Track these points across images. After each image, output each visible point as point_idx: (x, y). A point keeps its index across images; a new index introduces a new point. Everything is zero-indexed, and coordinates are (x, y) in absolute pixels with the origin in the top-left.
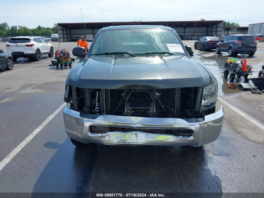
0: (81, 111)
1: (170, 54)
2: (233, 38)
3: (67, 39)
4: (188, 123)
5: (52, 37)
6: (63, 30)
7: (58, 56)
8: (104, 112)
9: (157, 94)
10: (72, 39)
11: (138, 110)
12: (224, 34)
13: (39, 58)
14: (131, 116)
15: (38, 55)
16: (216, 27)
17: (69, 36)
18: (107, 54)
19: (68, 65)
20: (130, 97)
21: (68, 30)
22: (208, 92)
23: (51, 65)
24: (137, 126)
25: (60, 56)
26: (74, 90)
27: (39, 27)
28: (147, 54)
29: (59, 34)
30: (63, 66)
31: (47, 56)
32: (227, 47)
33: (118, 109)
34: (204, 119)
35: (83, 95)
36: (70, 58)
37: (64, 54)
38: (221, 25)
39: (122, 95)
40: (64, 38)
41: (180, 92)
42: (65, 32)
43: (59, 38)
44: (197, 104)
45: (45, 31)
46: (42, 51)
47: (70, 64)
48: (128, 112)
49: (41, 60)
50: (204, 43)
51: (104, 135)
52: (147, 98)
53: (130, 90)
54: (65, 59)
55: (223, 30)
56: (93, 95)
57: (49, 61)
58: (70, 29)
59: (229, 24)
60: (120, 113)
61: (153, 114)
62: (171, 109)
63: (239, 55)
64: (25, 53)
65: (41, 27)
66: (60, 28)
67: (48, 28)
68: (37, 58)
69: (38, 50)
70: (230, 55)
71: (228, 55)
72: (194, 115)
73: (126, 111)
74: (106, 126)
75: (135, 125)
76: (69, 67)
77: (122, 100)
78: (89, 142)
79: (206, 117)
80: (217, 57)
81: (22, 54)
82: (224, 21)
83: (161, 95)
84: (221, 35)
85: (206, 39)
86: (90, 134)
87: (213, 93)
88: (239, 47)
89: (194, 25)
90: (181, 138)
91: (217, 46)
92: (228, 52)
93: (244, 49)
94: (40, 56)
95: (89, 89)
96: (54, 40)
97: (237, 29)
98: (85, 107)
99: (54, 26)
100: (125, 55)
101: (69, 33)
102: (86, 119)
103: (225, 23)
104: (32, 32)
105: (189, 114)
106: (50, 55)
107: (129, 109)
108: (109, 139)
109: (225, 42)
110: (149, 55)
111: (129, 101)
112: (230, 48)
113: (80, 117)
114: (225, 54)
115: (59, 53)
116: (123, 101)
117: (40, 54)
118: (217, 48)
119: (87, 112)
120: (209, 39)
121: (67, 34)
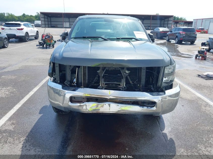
0: (63, 84)
1: (137, 40)
2: (179, 29)
3: (48, 25)
4: (152, 96)
5: (35, 23)
6: (44, 18)
7: (44, 38)
8: (82, 86)
9: (127, 72)
10: (52, 25)
11: (111, 85)
12: (173, 26)
13: (27, 40)
14: (105, 89)
15: (27, 37)
16: (168, 20)
17: (49, 23)
18: (84, 38)
19: (52, 45)
20: (104, 73)
21: (49, 18)
22: (168, 72)
23: (38, 45)
24: (110, 98)
25: (45, 38)
26: (57, 67)
27: (24, 15)
28: (117, 39)
29: (41, 21)
30: (48, 46)
31: (34, 38)
32: (175, 36)
33: (94, 83)
34: (165, 93)
35: (65, 71)
36: (54, 40)
37: (49, 37)
38: (172, 19)
39: (98, 72)
40: (45, 24)
41: (145, 70)
42: (46, 20)
43: (42, 24)
44: (159, 81)
45: (29, 18)
46: (30, 34)
47: (53, 44)
48: (103, 86)
49: (29, 41)
50: (157, 32)
51: (82, 104)
52: (118, 75)
53: (105, 68)
54: (49, 41)
55: (173, 23)
56: (73, 72)
57: (36, 42)
58: (50, 17)
59: (178, 18)
60: (96, 86)
61: (123, 89)
62: (138, 84)
63: (183, 42)
64: (16, 35)
65: (25, 14)
66: (42, 16)
67: (31, 16)
68: (26, 39)
69: (27, 33)
70: (176, 42)
71: (175, 42)
72: (156, 90)
73: (101, 85)
74: (84, 97)
75: (108, 97)
76: (52, 47)
77: (97, 76)
78: (69, 110)
79: (166, 91)
80: (166, 44)
81: (14, 36)
82: (174, 16)
83: (130, 73)
84: (171, 27)
85: (159, 30)
86: (70, 104)
87: (172, 72)
88: (183, 37)
89: (151, 18)
90: (145, 108)
91: (167, 35)
92: (175, 40)
93: (187, 38)
94: (28, 38)
95: (70, 66)
96: (37, 26)
97: (184, 23)
98: (66, 81)
99: (36, 14)
100: (100, 39)
101: (49, 20)
102: (66, 91)
103: (175, 17)
104: (18, 19)
105: (153, 89)
106: (36, 38)
107: (103, 84)
108: (86, 108)
109: (173, 32)
110: (119, 40)
111: (103, 77)
112: (177, 37)
113: (62, 90)
114: (173, 41)
115: (45, 36)
116: (99, 77)
117: (29, 36)
118: (167, 37)
119: (67, 85)
120: (161, 29)
121: (48, 21)
